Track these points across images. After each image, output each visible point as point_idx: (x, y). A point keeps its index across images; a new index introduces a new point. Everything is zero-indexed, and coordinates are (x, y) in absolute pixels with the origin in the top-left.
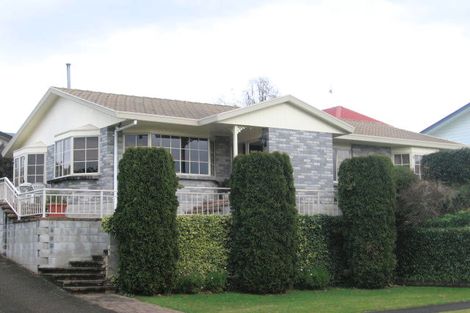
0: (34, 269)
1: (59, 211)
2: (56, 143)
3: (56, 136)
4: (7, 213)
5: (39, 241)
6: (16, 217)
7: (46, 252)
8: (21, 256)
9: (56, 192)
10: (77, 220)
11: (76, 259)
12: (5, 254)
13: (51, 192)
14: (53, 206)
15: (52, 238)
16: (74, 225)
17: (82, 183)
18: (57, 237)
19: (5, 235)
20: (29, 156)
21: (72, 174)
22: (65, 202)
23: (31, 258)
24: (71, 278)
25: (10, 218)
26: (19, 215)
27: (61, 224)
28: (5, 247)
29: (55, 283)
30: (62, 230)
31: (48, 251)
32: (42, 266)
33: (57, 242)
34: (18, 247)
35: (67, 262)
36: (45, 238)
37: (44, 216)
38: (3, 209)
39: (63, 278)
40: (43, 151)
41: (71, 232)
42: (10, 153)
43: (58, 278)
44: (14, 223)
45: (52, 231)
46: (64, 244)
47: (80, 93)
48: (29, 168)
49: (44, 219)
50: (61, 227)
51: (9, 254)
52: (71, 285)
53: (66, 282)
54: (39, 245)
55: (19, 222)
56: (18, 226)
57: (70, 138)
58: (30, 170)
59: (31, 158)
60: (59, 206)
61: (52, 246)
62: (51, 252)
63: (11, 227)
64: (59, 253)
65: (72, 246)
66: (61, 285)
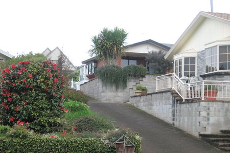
0: (196, 135)
1: (213, 95)
2: (206, 49)
3: (205, 45)
4: (175, 97)
5: (199, 115)
6: (181, 100)
7: (204, 123)
8: (186, 126)
9: (210, 83)
10: (226, 102)
11: (224, 128)
12: (174, 124)
13: (208, 83)
14: (209, 92)
15: (208, 114)
16: (224, 105)
17: (225, 77)
18: (212, 113)
19: (174, 111)
20: (185, 58)
21: (218, 71)
22: (217, 90)
23: (194, 127)
24: (223, 141)
25: (177, 100)
26: (184, 98)
27: (215, 105)
28: (174, 120)
29: (212, 144)
30: (215, 108)
31: (206, 123)
32: (202, 133)
33: (212, 117)
34: (183, 120)
35: (219, 130)
36: (204, 114)
37: (203, 99)
38: (172, 94)
39: (218, 141)
40: (195, 55)
41: (221, 110)
42: (171, 56)
43: (214, 141)
44: (181, 103)
45: (209, 109)
46: (217, 118)
47: (221, 15)
48: (185, 67)
49: (203, 101)
50: (214, 106)
51: (177, 124)
52: (224, 146)
53: (220, 143)
54: (200, 119)
55: (184, 103)
56: (183, 106)
57: (216, 46)
58: (186, 68)
59: (186, 59)
60: (213, 92)
61: (208, 119)
62: (208, 124)
63: (178, 106)
64: (214, 124)
65: (222, 120)
66: (217, 146)
